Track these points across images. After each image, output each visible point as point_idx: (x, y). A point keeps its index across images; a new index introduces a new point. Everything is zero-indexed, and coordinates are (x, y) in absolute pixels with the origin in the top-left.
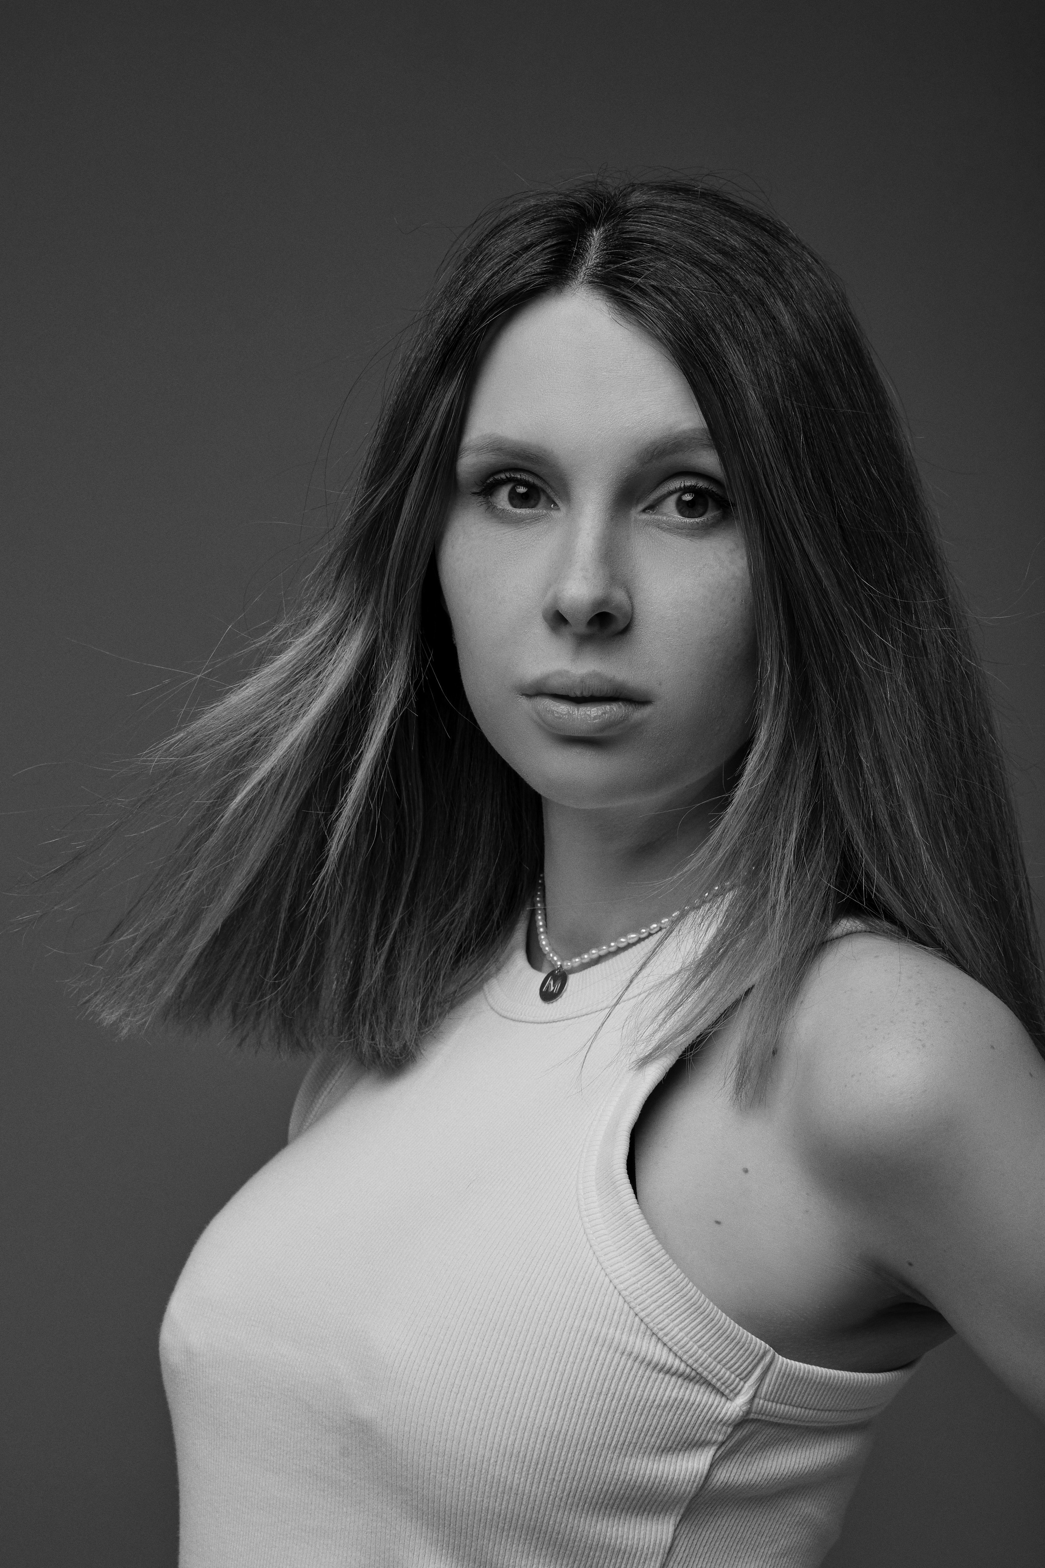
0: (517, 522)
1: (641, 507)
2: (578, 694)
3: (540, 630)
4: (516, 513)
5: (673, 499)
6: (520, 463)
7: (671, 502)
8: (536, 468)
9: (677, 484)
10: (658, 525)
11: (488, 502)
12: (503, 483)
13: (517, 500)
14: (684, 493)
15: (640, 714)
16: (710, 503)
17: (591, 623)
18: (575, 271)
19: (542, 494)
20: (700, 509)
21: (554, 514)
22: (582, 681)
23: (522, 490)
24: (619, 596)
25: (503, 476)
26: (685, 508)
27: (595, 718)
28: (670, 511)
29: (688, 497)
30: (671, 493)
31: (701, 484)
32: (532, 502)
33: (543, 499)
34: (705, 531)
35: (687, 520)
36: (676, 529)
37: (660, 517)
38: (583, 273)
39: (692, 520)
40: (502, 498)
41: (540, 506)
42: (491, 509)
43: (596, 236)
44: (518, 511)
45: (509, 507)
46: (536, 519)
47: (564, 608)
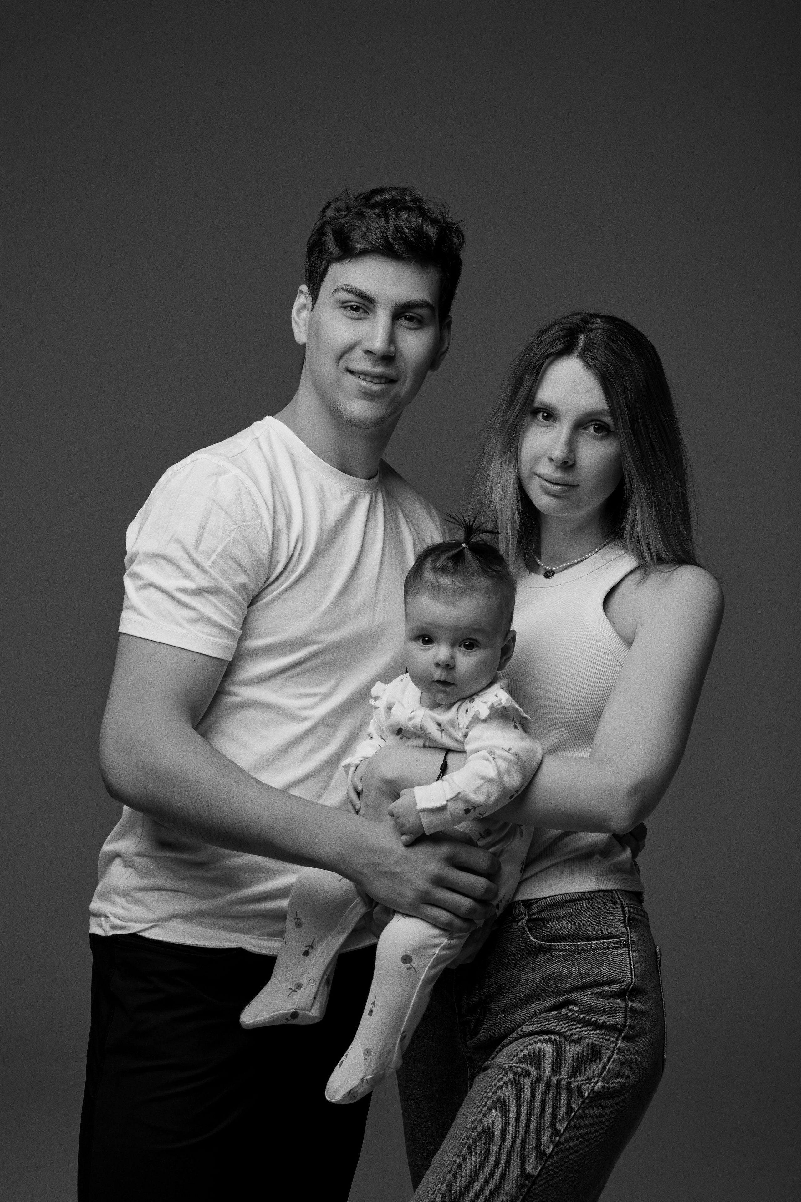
2: (554, 482)
5: (593, 426)
7: (592, 427)
9: (595, 423)
12: (541, 412)
14: (595, 426)
16: (604, 430)
20: (600, 431)
23: (545, 415)
25: (542, 410)
26: (596, 430)
28: (591, 430)
29: (596, 427)
30: (592, 425)
31: (602, 424)
33: (552, 418)
34: (602, 438)
35: (596, 434)
36: (592, 436)
38: (576, 352)
41: (551, 420)
44: (544, 421)
45: (541, 419)
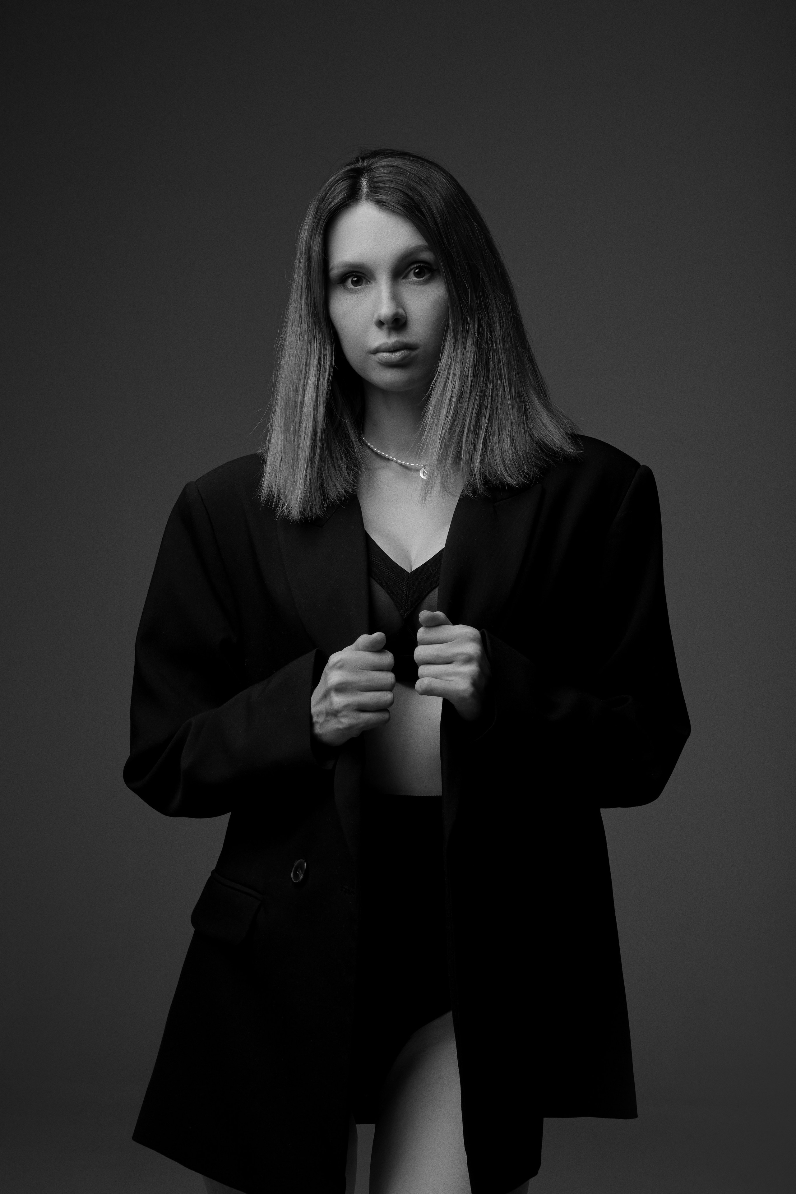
0: (356, 292)
1: (402, 278)
3: (374, 329)
4: (355, 288)
6: (355, 270)
8: (361, 271)
10: (410, 283)
11: (344, 286)
13: (356, 283)
15: (414, 353)
17: (393, 323)
18: (361, 196)
19: (363, 279)
21: (370, 286)
22: (393, 345)
24: (401, 311)
27: (399, 356)
32: (361, 283)
37: (410, 280)
39: (421, 279)
40: (349, 283)
42: (346, 288)
43: (364, 181)
46: (363, 289)
47: (382, 319)
